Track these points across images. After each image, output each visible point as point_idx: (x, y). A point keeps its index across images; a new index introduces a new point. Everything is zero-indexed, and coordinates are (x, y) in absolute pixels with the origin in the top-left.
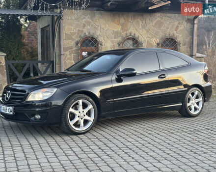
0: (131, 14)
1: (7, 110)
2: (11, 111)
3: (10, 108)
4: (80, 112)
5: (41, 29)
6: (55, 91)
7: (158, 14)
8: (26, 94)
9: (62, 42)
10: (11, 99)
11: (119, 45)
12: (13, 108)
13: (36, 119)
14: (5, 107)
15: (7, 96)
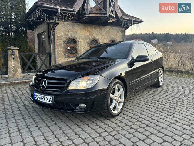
0: (94, 26)
1: (44, 98)
2: (51, 101)
3: (49, 97)
4: (116, 96)
5: (38, 34)
6: (98, 78)
7: (108, 27)
8: (67, 83)
9: (56, 41)
10: (48, 87)
11: (88, 43)
12: (53, 98)
13: (81, 108)
14: (42, 96)
15: (43, 84)
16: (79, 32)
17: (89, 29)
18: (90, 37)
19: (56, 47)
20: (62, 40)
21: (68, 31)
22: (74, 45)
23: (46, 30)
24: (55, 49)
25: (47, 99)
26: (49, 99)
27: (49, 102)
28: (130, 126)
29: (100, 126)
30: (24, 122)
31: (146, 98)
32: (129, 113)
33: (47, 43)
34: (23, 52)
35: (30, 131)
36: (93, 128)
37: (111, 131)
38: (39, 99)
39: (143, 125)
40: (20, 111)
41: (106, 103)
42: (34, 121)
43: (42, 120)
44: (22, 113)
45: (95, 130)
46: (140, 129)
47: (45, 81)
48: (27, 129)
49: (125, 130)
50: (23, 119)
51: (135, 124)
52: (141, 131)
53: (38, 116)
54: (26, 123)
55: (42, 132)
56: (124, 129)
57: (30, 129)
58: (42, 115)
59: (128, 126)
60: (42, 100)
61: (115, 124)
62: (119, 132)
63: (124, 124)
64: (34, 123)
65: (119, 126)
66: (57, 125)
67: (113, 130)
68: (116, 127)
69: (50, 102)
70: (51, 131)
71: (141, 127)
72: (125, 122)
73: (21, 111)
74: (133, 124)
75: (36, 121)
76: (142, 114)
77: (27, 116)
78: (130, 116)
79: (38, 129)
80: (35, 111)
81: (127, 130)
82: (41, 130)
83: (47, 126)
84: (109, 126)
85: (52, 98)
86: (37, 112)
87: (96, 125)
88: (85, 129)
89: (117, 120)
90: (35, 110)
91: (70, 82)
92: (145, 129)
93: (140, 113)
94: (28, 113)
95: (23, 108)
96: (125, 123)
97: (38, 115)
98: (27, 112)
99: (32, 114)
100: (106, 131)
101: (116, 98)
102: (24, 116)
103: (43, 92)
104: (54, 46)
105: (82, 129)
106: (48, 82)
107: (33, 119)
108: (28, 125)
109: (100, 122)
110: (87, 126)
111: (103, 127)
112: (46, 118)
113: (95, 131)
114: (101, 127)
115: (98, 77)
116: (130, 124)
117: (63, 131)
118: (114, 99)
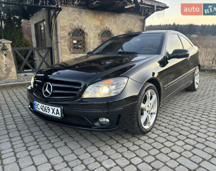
0: (107, 13)
1: (49, 110)
2: (58, 113)
3: (56, 108)
4: (148, 106)
5: (35, 24)
6: (126, 82)
7: (123, 15)
8: (80, 89)
9: (59, 32)
10: (53, 94)
11: (99, 36)
12: (61, 109)
13: (102, 124)
14: (45, 106)
15: (47, 90)
16: (87, 21)
17: (101, 17)
18: (102, 27)
19: (59, 41)
20: (66, 31)
21: (74, 20)
22: (81, 38)
23: (45, 18)
24: (57, 43)
25: (53, 111)
26: (55, 111)
27: (55, 115)
28: (170, 148)
29: (127, 148)
30: (22, 141)
31: (181, 106)
32: (164, 128)
33: (47, 35)
34: (17, 46)
35: (30, 155)
36: (118, 150)
37: (144, 156)
38: (41, 110)
39: (188, 146)
40: (16, 124)
41: (136, 116)
42: (36, 140)
43: (46, 138)
44: (19, 127)
45: (121, 153)
46: (185, 152)
47: (49, 85)
48: (27, 153)
49: (164, 154)
50: (20, 137)
51: (176, 144)
52: (187, 156)
53: (41, 132)
54: (24, 142)
55: (47, 157)
56: (162, 153)
57: (31, 152)
58: (45, 130)
59: (168, 147)
60: (45, 112)
61: (149, 144)
62: (157, 157)
63: (160, 144)
64: (35, 143)
65: (154, 148)
66: (67, 146)
67: (147, 154)
68: (150, 150)
69: (58, 115)
70: (60, 155)
71: (186, 150)
72: (161, 141)
73: (18, 125)
74: (174, 145)
75: (38, 140)
76: (182, 129)
77: (25, 132)
78: (166, 132)
79: (41, 152)
80: (35, 125)
81: (167, 154)
82: (46, 154)
83: (54, 147)
84: (140, 147)
85: (59, 109)
86: (39, 126)
87: (121, 146)
88: (107, 153)
89: (149, 138)
90: (36, 123)
91: (85, 87)
92: (192, 153)
93: (179, 127)
94: (26, 128)
95: (19, 120)
96: (162, 143)
97: (41, 130)
98: (25, 125)
99: (32, 129)
100: (137, 156)
101: (147, 109)
102: (22, 132)
103: (46, 101)
104: (57, 39)
105: (103, 152)
106: (53, 87)
107: (34, 136)
108: (27, 145)
109: (127, 141)
110: (110, 148)
111: (132, 150)
112: (52, 136)
113: (123, 156)
114: (130, 148)
115: (125, 80)
116: (168, 144)
117: (77, 156)
118: (146, 110)
